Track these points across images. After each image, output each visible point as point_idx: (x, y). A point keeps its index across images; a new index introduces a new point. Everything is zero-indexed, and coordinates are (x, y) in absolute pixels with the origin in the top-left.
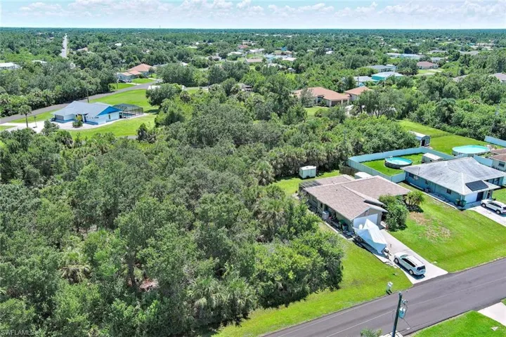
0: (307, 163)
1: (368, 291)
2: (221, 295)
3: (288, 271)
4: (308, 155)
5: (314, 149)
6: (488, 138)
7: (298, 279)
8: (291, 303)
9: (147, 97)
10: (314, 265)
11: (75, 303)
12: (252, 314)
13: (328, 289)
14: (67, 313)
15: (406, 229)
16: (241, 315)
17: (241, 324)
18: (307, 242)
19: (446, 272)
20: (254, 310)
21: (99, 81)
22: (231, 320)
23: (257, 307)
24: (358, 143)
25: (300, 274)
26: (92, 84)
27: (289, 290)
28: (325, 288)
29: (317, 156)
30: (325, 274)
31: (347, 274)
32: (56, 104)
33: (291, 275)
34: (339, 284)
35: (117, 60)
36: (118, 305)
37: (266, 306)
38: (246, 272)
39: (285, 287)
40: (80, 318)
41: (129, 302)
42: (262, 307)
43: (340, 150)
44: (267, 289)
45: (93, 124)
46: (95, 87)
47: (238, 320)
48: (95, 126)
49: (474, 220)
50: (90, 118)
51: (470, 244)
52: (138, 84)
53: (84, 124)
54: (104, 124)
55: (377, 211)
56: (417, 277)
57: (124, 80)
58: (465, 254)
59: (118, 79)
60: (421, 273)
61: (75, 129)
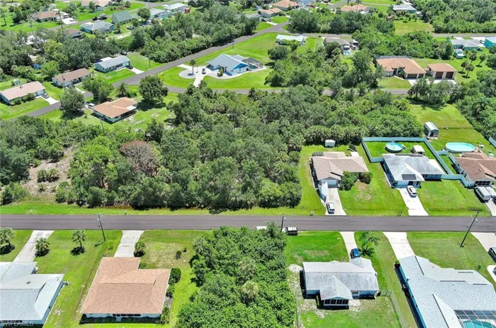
2: (242, 198)
4: (332, 133)
6: (491, 139)
8: (270, 208)
9: (268, 54)
10: (285, 197)
11: (194, 188)
13: (289, 207)
14: (191, 191)
15: (349, 191)
17: (248, 210)
19: (345, 214)
21: (244, 25)
22: (245, 208)
23: (256, 206)
24: (372, 129)
25: (276, 198)
26: (240, 28)
27: (270, 203)
29: (338, 134)
30: (289, 201)
32: (213, 46)
34: (295, 206)
36: (207, 192)
37: (260, 206)
38: (256, 192)
39: (269, 201)
40: (195, 193)
41: (210, 192)
42: (258, 206)
44: (262, 200)
45: (230, 74)
46: (241, 30)
47: (248, 208)
48: (230, 77)
49: (393, 195)
50: (228, 70)
51: (374, 206)
52: (275, 24)
53: (224, 74)
54: (235, 75)
55: (335, 179)
56: (329, 213)
57: (265, 19)
58: (366, 210)
59: (261, 18)
60: (332, 211)
61: (218, 78)
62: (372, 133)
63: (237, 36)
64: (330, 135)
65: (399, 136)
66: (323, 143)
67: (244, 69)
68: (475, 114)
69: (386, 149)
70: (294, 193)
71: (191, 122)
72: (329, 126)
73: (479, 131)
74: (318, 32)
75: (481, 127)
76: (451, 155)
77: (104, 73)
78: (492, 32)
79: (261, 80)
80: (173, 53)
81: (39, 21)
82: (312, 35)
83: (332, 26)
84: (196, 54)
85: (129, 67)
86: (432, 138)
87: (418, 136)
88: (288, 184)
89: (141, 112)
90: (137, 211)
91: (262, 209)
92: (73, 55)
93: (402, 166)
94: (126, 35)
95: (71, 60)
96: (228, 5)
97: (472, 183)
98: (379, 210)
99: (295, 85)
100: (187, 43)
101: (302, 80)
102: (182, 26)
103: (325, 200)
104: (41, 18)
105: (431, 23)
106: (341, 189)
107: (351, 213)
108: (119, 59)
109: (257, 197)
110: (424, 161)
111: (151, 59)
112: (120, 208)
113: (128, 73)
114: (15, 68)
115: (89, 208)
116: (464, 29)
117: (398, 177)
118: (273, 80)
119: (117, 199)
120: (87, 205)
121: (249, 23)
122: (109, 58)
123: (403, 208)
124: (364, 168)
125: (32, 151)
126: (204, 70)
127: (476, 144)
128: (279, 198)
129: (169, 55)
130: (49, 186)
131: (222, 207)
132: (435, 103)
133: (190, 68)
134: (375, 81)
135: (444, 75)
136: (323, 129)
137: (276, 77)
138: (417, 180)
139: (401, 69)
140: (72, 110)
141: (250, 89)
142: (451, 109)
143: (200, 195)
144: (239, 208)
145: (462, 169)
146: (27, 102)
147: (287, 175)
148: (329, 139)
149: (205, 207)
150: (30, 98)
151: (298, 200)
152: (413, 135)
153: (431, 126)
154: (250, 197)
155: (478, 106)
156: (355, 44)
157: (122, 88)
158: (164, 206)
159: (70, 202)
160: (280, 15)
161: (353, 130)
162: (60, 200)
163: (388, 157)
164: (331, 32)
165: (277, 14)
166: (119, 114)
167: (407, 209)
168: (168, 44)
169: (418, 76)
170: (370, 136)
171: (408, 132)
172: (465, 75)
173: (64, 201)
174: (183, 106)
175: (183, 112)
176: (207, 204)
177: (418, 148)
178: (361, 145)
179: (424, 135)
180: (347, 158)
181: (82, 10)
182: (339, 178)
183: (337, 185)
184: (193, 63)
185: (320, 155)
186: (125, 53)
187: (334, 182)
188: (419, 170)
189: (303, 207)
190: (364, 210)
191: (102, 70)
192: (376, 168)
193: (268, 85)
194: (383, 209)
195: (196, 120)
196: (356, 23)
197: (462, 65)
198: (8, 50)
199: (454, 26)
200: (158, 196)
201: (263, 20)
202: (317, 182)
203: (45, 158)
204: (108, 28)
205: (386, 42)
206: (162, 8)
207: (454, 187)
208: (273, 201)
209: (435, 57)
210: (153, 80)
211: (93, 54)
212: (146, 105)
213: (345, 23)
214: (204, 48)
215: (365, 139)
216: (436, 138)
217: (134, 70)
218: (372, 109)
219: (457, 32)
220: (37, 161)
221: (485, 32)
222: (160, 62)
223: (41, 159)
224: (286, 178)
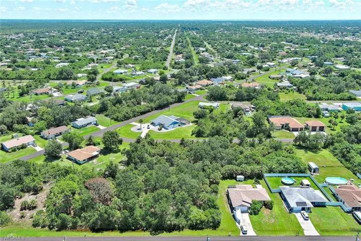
2: (176, 221)
3: (198, 220)
6: (358, 175)
8: (197, 230)
9: (194, 115)
10: (208, 220)
11: (139, 214)
12: (185, 230)
14: (136, 216)
15: (257, 215)
19: (256, 235)
21: (177, 96)
23: (187, 228)
24: (271, 168)
25: (202, 222)
26: (174, 98)
29: (245, 172)
30: (212, 224)
31: (222, 226)
33: (198, 222)
34: (217, 229)
36: (148, 217)
37: (190, 229)
38: (186, 217)
39: (196, 224)
40: (139, 218)
41: (151, 217)
44: (191, 224)
45: (166, 129)
46: (174, 100)
47: (180, 230)
48: (167, 131)
49: (291, 219)
50: (166, 126)
51: (278, 228)
52: (198, 95)
53: (163, 129)
54: (171, 129)
55: (245, 206)
56: (243, 234)
57: (191, 92)
58: (272, 231)
59: (188, 92)
60: (245, 233)
61: (158, 131)
62: (271, 171)
63: (171, 103)
64: (240, 172)
65: (290, 172)
66: (235, 178)
67: (177, 125)
68: (344, 156)
69: (282, 182)
70: (216, 217)
71: (138, 163)
72: (239, 165)
73: (349, 168)
74: (227, 100)
75: (349, 165)
76: (331, 187)
77: (78, 128)
78: (345, 100)
79: (189, 132)
80: (127, 115)
81: (37, 94)
82: (223, 102)
83: (237, 96)
84: (143, 115)
85: (96, 124)
86: (315, 174)
87: (304, 172)
88: (211, 210)
89: (103, 156)
90: (94, 233)
91: (190, 231)
92: (57, 117)
93: (295, 196)
94: (96, 103)
95: (55, 120)
96: (166, 83)
97: (350, 208)
98: (281, 231)
99: (213, 136)
100: (137, 109)
101: (217, 132)
102: (135, 97)
103: (239, 223)
104: (38, 93)
105: (304, 94)
106: (251, 214)
107: (261, 234)
108: (90, 119)
109: (187, 221)
110: (311, 191)
111: (112, 119)
112: (82, 231)
113: (94, 129)
114: (16, 126)
115: (57, 231)
116: (327, 98)
117: (293, 205)
118: (197, 133)
119: (79, 224)
120: (56, 229)
121: (180, 94)
122: (82, 119)
123: (299, 230)
124: (267, 197)
125: (19, 186)
126: (148, 126)
127: (348, 178)
128: (204, 221)
129: (125, 116)
130: (28, 213)
131: (160, 230)
132: (314, 148)
133: (139, 125)
134: (269, 133)
135: (318, 129)
136: (235, 167)
137: (200, 130)
138: (308, 206)
139: (287, 125)
140: (52, 155)
141: (181, 139)
142: (326, 153)
143: (143, 219)
144: (173, 230)
145: (340, 197)
146: (21, 150)
147: (209, 203)
148: (240, 175)
149: (147, 230)
150: (23, 147)
151: (219, 223)
152: (301, 172)
153: (313, 165)
154: (182, 221)
155: (344, 150)
156: (253, 108)
157: (90, 139)
158: (116, 229)
159: (43, 227)
160: (201, 90)
161: (256, 168)
162: (35, 225)
163: (284, 189)
164: (236, 100)
165: (199, 89)
166: (86, 157)
167: (303, 230)
168: (125, 109)
169: (299, 130)
170: (270, 173)
171: (297, 169)
172: (333, 128)
173: (39, 226)
174: (133, 152)
175: (132, 155)
176: (149, 227)
177: (306, 182)
178: (263, 179)
179: (309, 172)
180: (253, 189)
181: (67, 87)
182: (249, 205)
183: (248, 211)
184: (141, 121)
185: (234, 188)
186: (94, 115)
187: (245, 209)
188: (309, 199)
189: (223, 229)
190: (270, 231)
191: (77, 127)
192: (276, 197)
193: (194, 136)
194: (284, 231)
195: (142, 162)
196: (253, 94)
197: (329, 122)
198: (13, 114)
199: (320, 96)
200: (111, 221)
201: (190, 93)
202: (232, 209)
203: (28, 191)
204: (84, 99)
205: (275, 107)
206: (121, 86)
207: (336, 212)
208: (199, 224)
209: (310, 117)
210: (112, 133)
211: (72, 116)
212: (106, 151)
213: (245, 94)
214: (149, 111)
215: (266, 175)
216: (318, 174)
217: (100, 127)
218: (269, 153)
219: (322, 100)
220: (22, 193)
221: (341, 100)
222: (118, 121)
223: (25, 192)
224: (209, 205)
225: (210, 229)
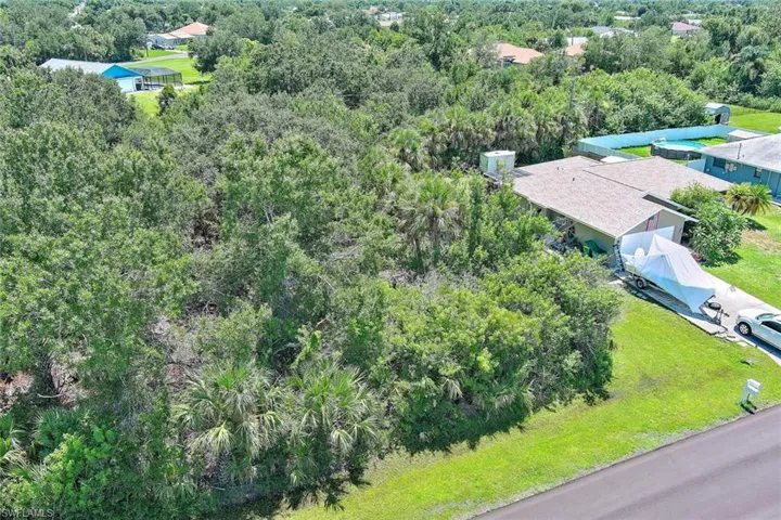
0: (497, 145)
1: (688, 405)
4: (499, 128)
5: (512, 114)
7: (503, 374)
8: (484, 439)
9: (191, 55)
13: (579, 400)
15: (740, 263)
16: (345, 473)
17: (344, 500)
18: (521, 281)
20: (381, 457)
22: (314, 489)
23: (389, 450)
24: (595, 111)
26: (99, 44)
27: (479, 401)
28: (572, 397)
29: (516, 128)
31: (621, 363)
34: (607, 387)
35: (154, 20)
42: (403, 450)
43: (563, 122)
44: (417, 399)
52: (186, 52)
67: (130, 84)
148: (492, 148)
201: (157, 48)
208: (491, 382)
225: (566, 400)
